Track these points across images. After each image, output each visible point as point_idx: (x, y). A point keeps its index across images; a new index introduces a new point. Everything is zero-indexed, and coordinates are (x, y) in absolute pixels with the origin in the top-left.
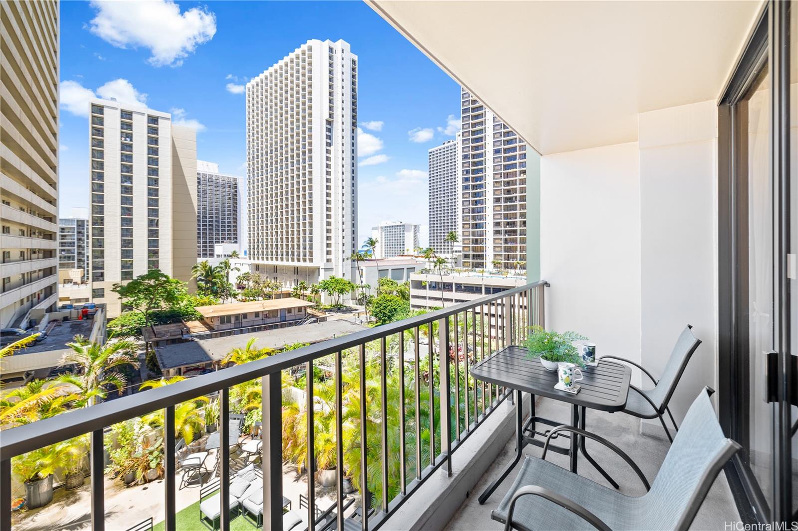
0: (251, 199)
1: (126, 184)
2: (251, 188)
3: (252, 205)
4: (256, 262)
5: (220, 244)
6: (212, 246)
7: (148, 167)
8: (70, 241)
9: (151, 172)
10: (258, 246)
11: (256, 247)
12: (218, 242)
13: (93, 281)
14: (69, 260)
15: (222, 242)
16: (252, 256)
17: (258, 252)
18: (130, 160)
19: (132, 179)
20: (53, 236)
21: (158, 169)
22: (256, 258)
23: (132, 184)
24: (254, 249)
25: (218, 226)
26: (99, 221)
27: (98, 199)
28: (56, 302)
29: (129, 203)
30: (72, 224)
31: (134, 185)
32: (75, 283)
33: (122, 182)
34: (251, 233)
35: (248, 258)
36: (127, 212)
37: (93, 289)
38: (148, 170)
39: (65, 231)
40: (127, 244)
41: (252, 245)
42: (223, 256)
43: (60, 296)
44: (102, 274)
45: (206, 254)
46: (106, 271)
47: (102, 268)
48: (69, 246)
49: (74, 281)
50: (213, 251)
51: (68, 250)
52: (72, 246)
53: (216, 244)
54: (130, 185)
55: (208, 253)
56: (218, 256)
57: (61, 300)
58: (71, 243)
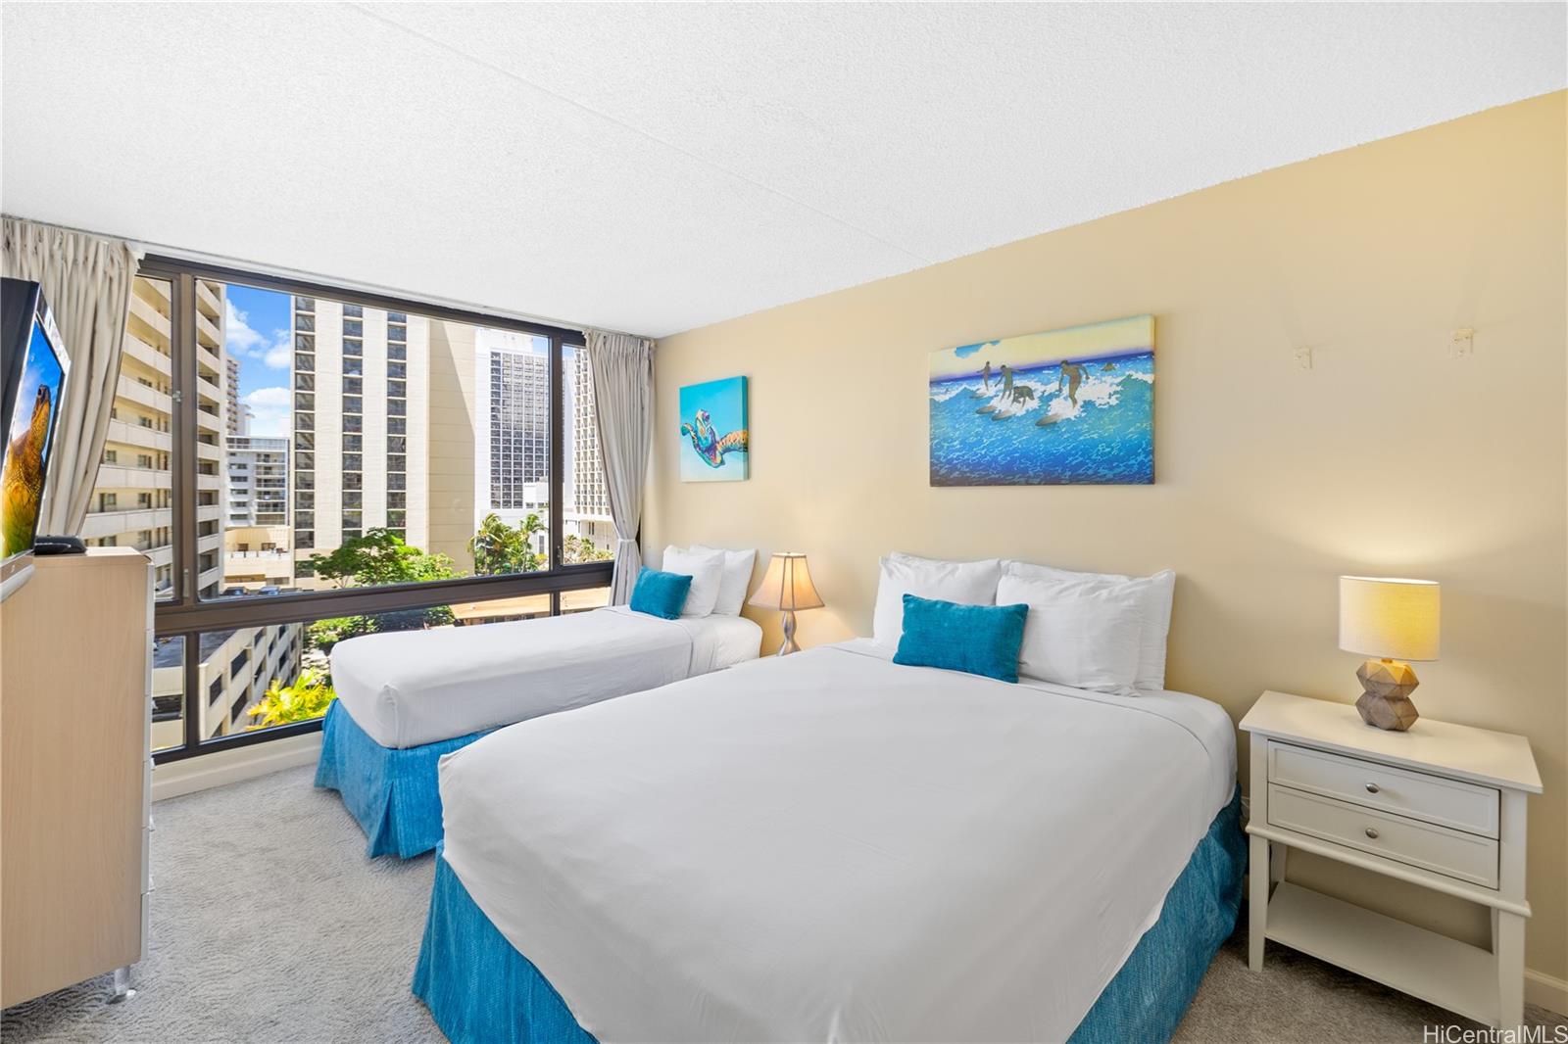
0: (582, 400)
1: (351, 375)
2: (582, 377)
3: (582, 411)
4: (590, 517)
5: (534, 484)
6: (519, 488)
7: (389, 344)
8: (278, 476)
9: (393, 352)
10: (592, 486)
11: (589, 488)
12: (530, 480)
13: (296, 548)
14: (267, 511)
15: (537, 480)
16: (581, 507)
17: (592, 498)
18: (358, 331)
19: (361, 366)
20: (214, 467)
21: (405, 346)
22: (589, 510)
23: (361, 374)
24: (586, 492)
25: (531, 450)
26: (305, 441)
27: (305, 404)
28: (217, 583)
29: (357, 408)
30: (281, 448)
31: (364, 377)
32: (280, 551)
33: (345, 371)
34: (581, 462)
35: (575, 510)
36: (352, 425)
37: (296, 562)
38: (389, 348)
39: (271, 459)
40: (352, 482)
41: (581, 485)
42: (537, 506)
43: (227, 573)
44: (311, 535)
45: (510, 502)
46: (317, 531)
47: (312, 525)
48: (275, 486)
49: (277, 547)
50: (520, 495)
51: (277, 493)
52: (280, 486)
53: (527, 484)
54: (358, 376)
55: (512, 500)
56: (530, 506)
57: (229, 579)
58: (279, 481)
